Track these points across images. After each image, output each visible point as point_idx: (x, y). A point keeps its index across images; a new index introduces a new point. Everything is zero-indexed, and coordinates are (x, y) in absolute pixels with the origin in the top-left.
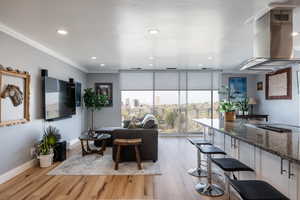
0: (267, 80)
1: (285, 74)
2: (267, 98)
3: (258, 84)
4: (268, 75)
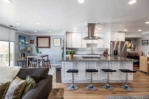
3: (31, 40)
4: (38, 38)
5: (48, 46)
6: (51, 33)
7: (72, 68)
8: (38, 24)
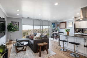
0: (60, 24)
1: (65, 23)
2: (60, 28)
3: (57, 25)
4: (60, 23)
5: (65, 27)
6: (65, 20)
7: (65, 40)
8: (54, 17)
